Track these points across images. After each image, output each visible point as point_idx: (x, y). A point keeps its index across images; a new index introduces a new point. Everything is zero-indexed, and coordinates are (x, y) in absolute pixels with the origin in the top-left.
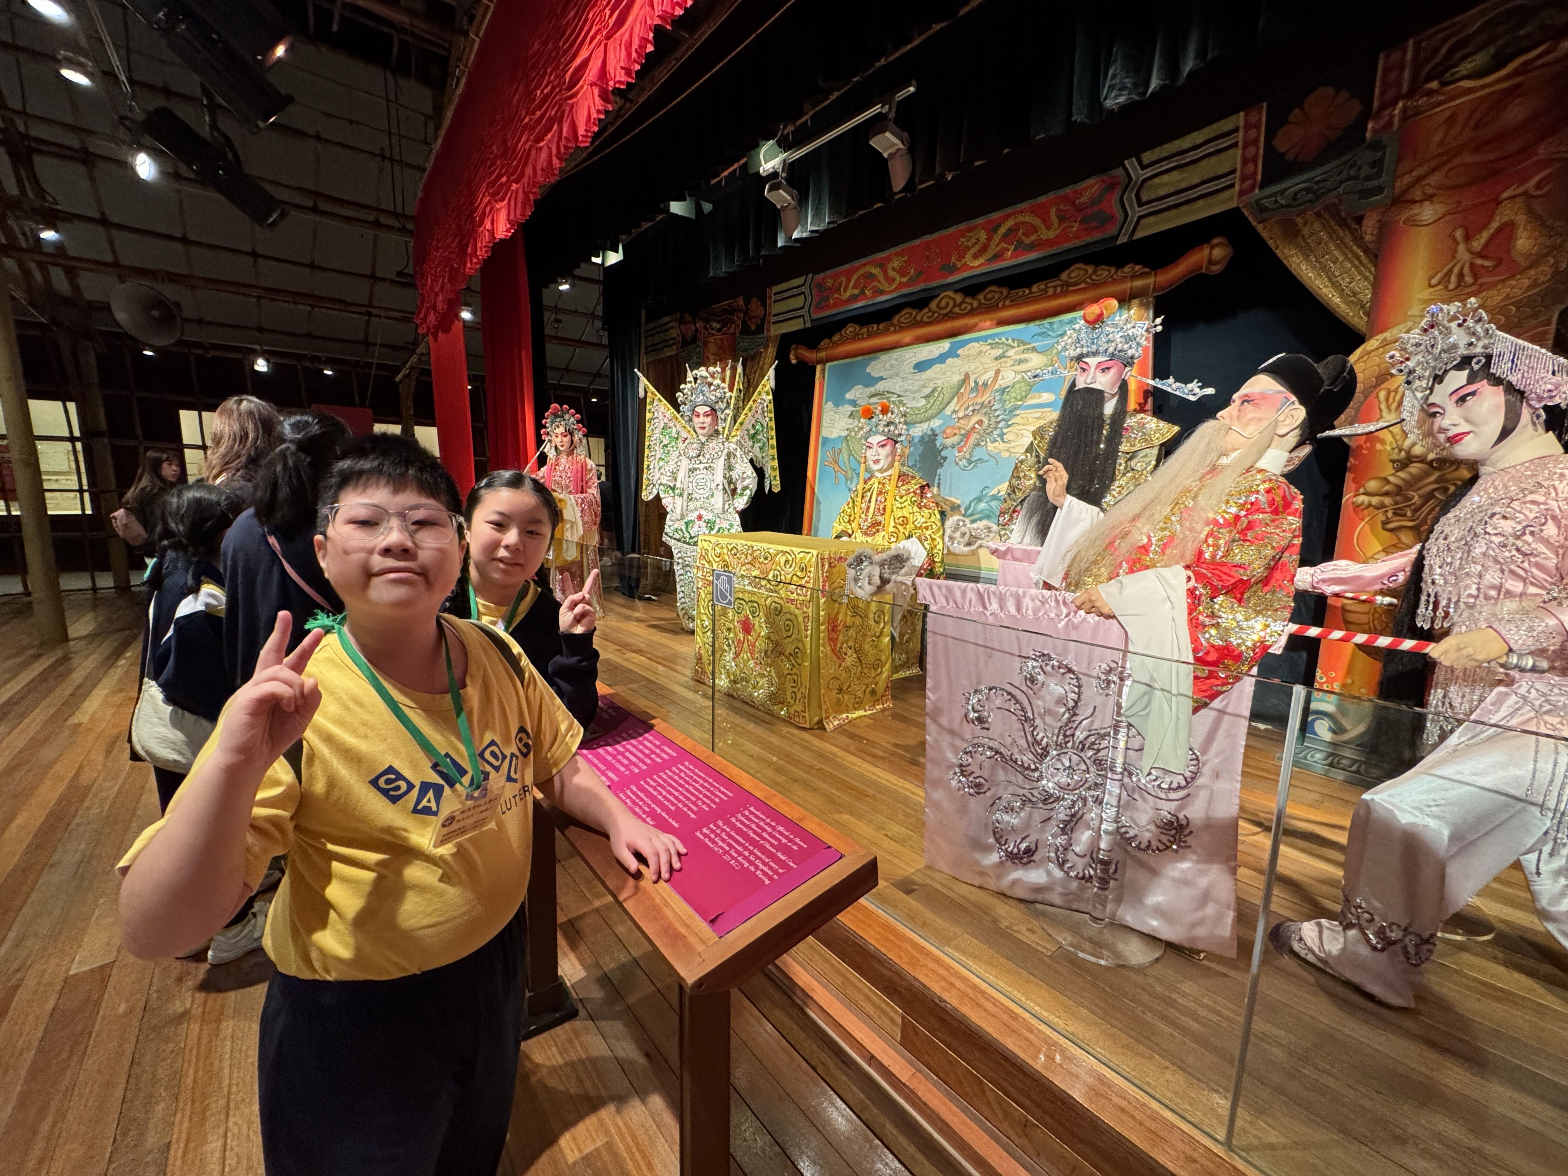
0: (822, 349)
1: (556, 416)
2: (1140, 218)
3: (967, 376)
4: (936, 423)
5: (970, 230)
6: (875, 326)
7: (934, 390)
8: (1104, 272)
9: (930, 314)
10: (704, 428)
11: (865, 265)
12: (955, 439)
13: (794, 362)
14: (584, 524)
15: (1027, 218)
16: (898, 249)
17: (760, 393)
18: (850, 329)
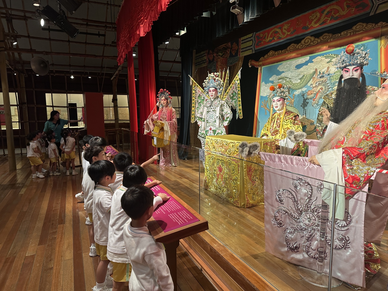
0: (260, 61)
1: (162, 93)
2: (379, 5)
3: (316, 70)
4: (304, 89)
5: (313, 13)
6: (280, 51)
7: (304, 76)
8: (370, 26)
9: (301, 46)
10: (212, 96)
11: (274, 28)
12: (313, 95)
13: (250, 66)
14: (171, 131)
15: (335, 7)
16: (286, 21)
17: (235, 81)
18: (271, 53)
